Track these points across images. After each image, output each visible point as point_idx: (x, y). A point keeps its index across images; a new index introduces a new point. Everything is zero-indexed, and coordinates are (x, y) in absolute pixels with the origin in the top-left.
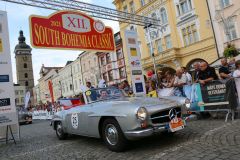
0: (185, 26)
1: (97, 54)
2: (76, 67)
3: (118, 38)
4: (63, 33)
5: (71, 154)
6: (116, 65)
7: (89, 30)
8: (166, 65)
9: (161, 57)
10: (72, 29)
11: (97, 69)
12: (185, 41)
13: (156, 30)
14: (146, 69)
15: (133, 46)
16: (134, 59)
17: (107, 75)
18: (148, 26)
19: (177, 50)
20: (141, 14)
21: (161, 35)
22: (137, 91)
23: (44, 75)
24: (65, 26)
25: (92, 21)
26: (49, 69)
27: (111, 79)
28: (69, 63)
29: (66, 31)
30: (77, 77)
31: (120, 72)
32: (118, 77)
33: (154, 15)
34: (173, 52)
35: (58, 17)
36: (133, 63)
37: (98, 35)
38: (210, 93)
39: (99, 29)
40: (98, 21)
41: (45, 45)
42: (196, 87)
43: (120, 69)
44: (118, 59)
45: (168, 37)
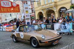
7: (11, 6)
14: (42, 10)
15: (27, 10)
32: (31, 12)
36: (26, 16)
44: (31, 4)
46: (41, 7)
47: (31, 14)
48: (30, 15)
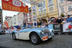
0: (50, 7)
1: (23, 13)
2: (17, 17)
3: (30, 9)
5: (13, 44)
7: (21, 6)
9: (42, 16)
11: (23, 18)
12: (50, 12)
13: (42, 8)
14: (38, 19)
17: (26, 20)
18: (39, 6)
19: (47, 14)
20: (37, 2)
21: (43, 9)
22: (35, 25)
23: (6, 19)
25: (22, 3)
26: (8, 17)
27: (27, 21)
28: (14, 15)
30: (17, 20)
31: (30, 20)
32: (29, 21)
33: (41, 3)
36: (34, 17)
37: (24, 8)
38: (55, 27)
39: (24, 6)
42: (52, 25)
43: (30, 18)
45: (45, 10)
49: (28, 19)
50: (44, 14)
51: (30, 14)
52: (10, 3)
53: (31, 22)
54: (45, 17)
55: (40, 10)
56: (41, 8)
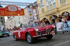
4: (9, 12)
6: (35, 14)
7: (16, 10)
8: (54, 14)
9: (51, 11)
10: (11, 10)
12: (61, 5)
14: (46, 16)
15: (30, 13)
16: (31, 17)
21: (52, 3)
24: (9, 10)
25: (17, 7)
29: (9, 11)
31: (37, 17)
32: (36, 19)
34: (56, 10)
35: (7, 7)
40: (19, 7)
41: (4, 16)
43: (37, 16)
44: (36, 12)
45: (54, 3)
46: (45, 13)
47: (37, 21)
48: (35, 21)
49: (35, 17)
50: (53, 8)
51: (36, 10)
52: (6, 9)
53: (38, 20)
54: (55, 13)
55: (49, 4)
56: (49, 2)
